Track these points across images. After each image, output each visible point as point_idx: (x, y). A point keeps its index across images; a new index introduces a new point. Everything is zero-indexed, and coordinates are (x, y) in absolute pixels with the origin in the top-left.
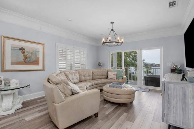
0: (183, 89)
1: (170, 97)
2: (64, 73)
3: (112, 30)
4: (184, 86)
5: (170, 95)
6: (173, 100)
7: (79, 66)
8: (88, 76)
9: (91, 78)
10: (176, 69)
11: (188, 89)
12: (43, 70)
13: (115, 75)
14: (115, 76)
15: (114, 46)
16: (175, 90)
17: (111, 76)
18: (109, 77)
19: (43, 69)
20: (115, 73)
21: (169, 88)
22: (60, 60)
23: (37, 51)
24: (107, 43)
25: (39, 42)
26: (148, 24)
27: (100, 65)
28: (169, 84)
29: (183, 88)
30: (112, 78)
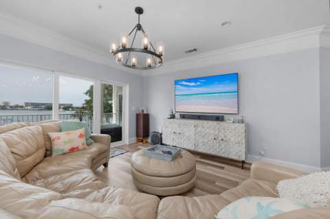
14: (83, 140)
30: (77, 148)
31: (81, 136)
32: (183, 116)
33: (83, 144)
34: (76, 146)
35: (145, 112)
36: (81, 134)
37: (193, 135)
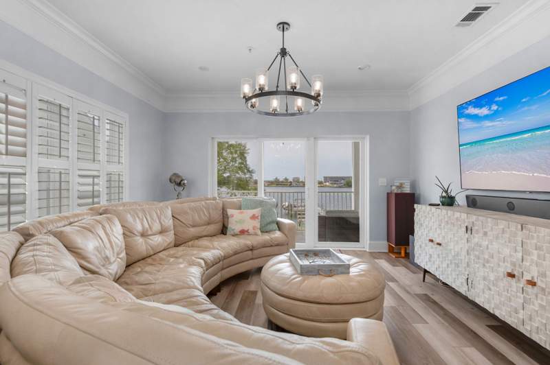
3: (283, 52)
7: (96, 188)
8: (160, 233)
13: (257, 217)
14: (257, 224)
17: (241, 221)
20: (256, 210)
24: (254, 100)
27: (179, 184)
30: (247, 231)
31: (254, 217)
32: (472, 202)
33: (254, 228)
34: (246, 229)
35: (407, 190)
36: (254, 215)
37: (464, 253)
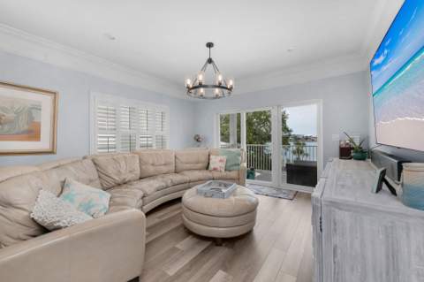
0: (387, 236)
1: (339, 256)
2: (93, 160)
3: (210, 61)
4: (390, 224)
5: (339, 251)
6: (352, 269)
7: (149, 143)
8: (165, 165)
9: (172, 168)
10: (353, 148)
11: (408, 235)
12: (52, 152)
14: (223, 165)
15: (217, 97)
16: (358, 235)
18: (212, 166)
19: (50, 150)
20: (224, 158)
21: (335, 224)
22: (100, 129)
23: (32, 108)
25: (39, 87)
26: (291, 48)
27: (197, 141)
28: (337, 210)
29: (386, 228)
36: (222, 160)
